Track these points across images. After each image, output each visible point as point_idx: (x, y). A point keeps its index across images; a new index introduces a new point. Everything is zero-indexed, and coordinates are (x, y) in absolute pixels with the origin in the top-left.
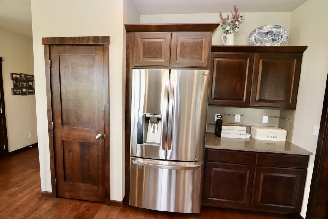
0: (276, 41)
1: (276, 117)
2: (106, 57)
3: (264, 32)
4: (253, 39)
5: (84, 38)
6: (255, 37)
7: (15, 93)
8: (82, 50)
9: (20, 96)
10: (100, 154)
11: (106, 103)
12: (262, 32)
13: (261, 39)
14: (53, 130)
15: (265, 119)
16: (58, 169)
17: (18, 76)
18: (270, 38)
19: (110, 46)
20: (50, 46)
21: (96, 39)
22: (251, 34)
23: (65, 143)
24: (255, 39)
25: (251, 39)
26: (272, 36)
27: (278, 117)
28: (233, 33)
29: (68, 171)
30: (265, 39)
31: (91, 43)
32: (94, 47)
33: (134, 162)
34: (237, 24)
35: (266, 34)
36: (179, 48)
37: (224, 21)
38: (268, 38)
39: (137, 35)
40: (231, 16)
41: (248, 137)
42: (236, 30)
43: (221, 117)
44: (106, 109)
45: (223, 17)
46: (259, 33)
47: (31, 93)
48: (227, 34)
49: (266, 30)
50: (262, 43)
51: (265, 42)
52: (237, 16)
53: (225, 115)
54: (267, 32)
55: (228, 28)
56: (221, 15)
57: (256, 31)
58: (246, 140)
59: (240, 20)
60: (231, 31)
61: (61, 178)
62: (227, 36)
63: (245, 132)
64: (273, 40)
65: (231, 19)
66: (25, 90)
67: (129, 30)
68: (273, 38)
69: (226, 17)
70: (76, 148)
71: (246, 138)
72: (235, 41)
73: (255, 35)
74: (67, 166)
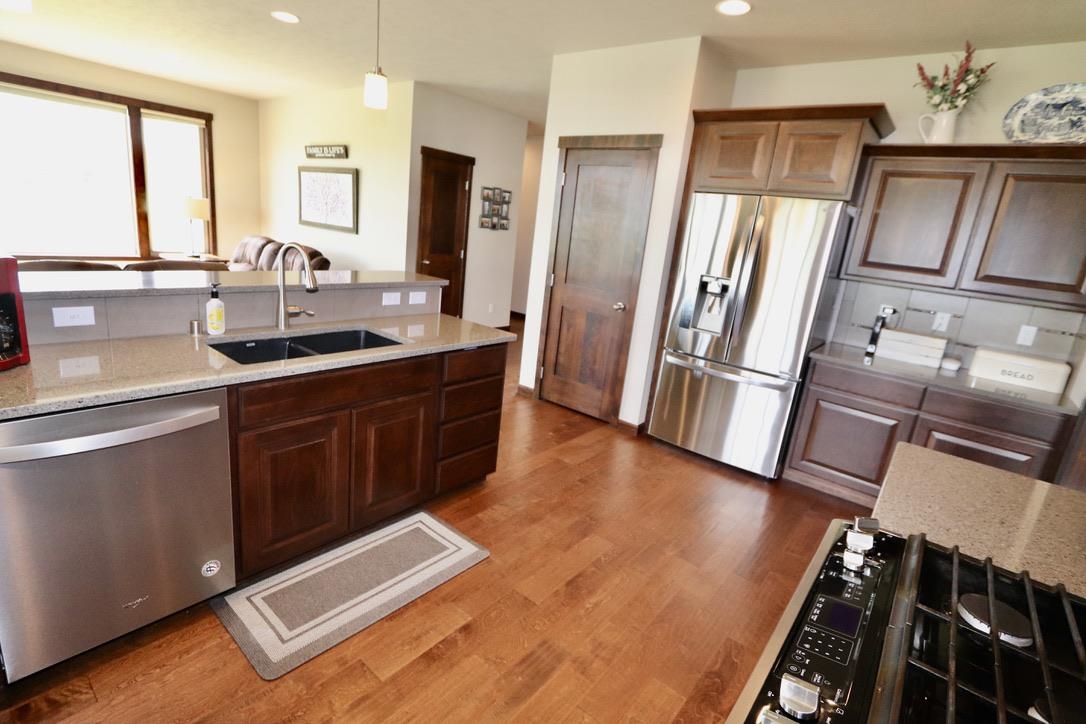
0: (1080, 128)
1: (1064, 333)
3: (1054, 102)
4: (1016, 122)
5: (620, 138)
6: (1025, 114)
7: (482, 225)
8: (615, 156)
9: (488, 230)
10: (616, 337)
11: (639, 249)
12: (1049, 102)
13: (1039, 121)
14: (552, 288)
15: (1027, 335)
16: (548, 352)
17: (490, 192)
18: (1067, 119)
19: (661, 149)
20: (567, 150)
21: (641, 138)
22: (1012, 109)
23: (565, 312)
24: (1023, 122)
25: (1009, 121)
26: (1074, 113)
27: (1071, 335)
28: (950, 109)
29: (561, 359)
30: (1049, 122)
31: (631, 145)
32: (634, 152)
33: (671, 359)
34: (962, 88)
35: (1059, 107)
36: (789, 154)
37: (930, 83)
38: (1062, 118)
39: (714, 130)
40: (954, 67)
41: (951, 366)
42: (960, 102)
43: (895, 312)
44: (638, 261)
45: (929, 73)
46: (1038, 106)
47: (503, 227)
48: (935, 113)
49: (1061, 97)
50: (1038, 133)
51: (1049, 129)
52: (965, 71)
53: (908, 309)
54: (1062, 102)
55: (937, 99)
56: (921, 69)
57: (1035, 98)
58: (944, 373)
59: (971, 79)
60: (945, 106)
61: (551, 368)
62: (935, 118)
63: (940, 354)
64: (1073, 124)
65: (953, 76)
66: (496, 220)
67: (700, 118)
68: (1075, 119)
69: (940, 73)
70: (581, 323)
71: (940, 368)
72: (957, 130)
73: (1027, 109)
74: (562, 349)
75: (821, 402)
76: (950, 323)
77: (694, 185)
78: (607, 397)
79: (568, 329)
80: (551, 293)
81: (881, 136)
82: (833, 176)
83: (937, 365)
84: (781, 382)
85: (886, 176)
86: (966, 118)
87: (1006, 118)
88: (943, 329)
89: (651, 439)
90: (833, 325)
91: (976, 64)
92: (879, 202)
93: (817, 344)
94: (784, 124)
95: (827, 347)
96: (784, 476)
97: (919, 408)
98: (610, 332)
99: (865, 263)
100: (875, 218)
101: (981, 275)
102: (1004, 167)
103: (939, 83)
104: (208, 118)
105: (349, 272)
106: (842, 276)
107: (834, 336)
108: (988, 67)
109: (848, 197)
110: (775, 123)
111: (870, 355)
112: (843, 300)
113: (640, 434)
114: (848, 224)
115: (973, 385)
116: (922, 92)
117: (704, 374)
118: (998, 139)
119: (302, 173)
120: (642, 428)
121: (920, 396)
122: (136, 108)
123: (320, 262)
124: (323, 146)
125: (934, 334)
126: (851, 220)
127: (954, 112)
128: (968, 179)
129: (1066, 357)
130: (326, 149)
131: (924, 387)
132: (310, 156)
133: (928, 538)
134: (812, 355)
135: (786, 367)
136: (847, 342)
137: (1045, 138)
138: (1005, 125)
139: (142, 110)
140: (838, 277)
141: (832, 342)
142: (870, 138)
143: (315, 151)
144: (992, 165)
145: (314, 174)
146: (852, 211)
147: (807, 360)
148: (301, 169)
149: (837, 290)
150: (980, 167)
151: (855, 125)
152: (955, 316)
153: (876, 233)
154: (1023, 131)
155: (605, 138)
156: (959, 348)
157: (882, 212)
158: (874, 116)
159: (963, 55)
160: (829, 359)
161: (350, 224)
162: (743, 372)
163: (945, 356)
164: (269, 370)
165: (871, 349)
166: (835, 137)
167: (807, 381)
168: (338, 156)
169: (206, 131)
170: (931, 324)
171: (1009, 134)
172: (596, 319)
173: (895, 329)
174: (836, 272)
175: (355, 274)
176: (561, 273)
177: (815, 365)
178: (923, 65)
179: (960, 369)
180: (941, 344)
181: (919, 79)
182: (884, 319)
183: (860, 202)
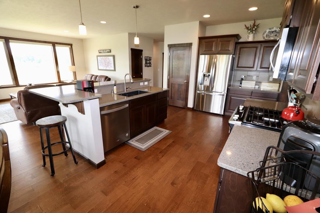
2: (190, 51)
4: (265, 35)
5: (183, 44)
7: (146, 66)
10: (185, 89)
11: (189, 69)
12: (271, 31)
13: (269, 35)
17: (147, 58)
18: (274, 35)
19: (192, 46)
20: (170, 47)
21: (187, 44)
24: (266, 35)
25: (264, 35)
30: (271, 35)
31: (185, 46)
33: (198, 92)
34: (254, 29)
35: (273, 32)
36: (220, 45)
37: (247, 28)
38: (274, 34)
39: (203, 41)
40: (252, 25)
41: (257, 87)
42: (254, 32)
43: (245, 77)
44: (189, 71)
45: (247, 26)
46: (269, 32)
47: (150, 66)
48: (249, 34)
49: (273, 30)
50: (269, 37)
51: (271, 37)
52: (254, 25)
53: (247, 76)
54: (273, 31)
55: (249, 31)
56: (245, 25)
57: (268, 31)
58: (255, 88)
59: (256, 27)
60: (251, 33)
61: (170, 98)
62: (249, 35)
63: (255, 84)
64: (276, 35)
65: (252, 26)
66: (148, 65)
67: (200, 39)
68: (276, 34)
69: (249, 26)
70: (177, 86)
71: (255, 87)
72: (254, 37)
73: (266, 33)
74: (173, 93)
75: (232, 97)
76: (256, 78)
77: (200, 53)
78: (184, 103)
79: (174, 88)
80: (169, 80)
81: (239, 40)
82: (230, 49)
83: (254, 87)
84: (222, 94)
85: (240, 48)
86: (256, 35)
87: (263, 34)
88: (255, 79)
89: (196, 110)
90: (232, 82)
91: (256, 24)
92: (239, 54)
93: (229, 85)
94: (219, 39)
95: (231, 86)
96: (225, 114)
97: (251, 95)
98: (183, 88)
99: (238, 67)
100: (239, 57)
101: (261, 67)
102: (264, 45)
103: (249, 28)
104: (71, 45)
105: (114, 81)
106: (233, 70)
107: (233, 83)
108: (259, 24)
109: (233, 54)
110: (216, 39)
111: (241, 86)
112: (234, 75)
113: (192, 110)
114: (233, 59)
115: (262, 90)
116: (246, 30)
117: (205, 94)
118: (262, 39)
119: (98, 57)
120: (193, 108)
121: (251, 93)
122: (54, 44)
123: (108, 79)
124: (103, 50)
125: (253, 81)
126: (234, 58)
127: (253, 34)
128: (257, 48)
129: (279, 82)
130: (104, 51)
131: (251, 91)
132: (100, 53)
133: (251, 106)
134: (229, 87)
135: (223, 90)
136: (236, 84)
137: (271, 38)
138: (263, 36)
139: (56, 45)
140: (232, 70)
141: (232, 85)
142: (236, 40)
143: (101, 51)
144: (261, 44)
145: (101, 57)
146: (234, 56)
147: (228, 89)
148: (97, 56)
149: (232, 73)
150: (259, 45)
151: (233, 38)
152: (257, 76)
153: (240, 60)
154: (266, 37)
155: (179, 44)
156: (258, 83)
157: (240, 56)
158: (237, 36)
159: (253, 22)
160: (232, 88)
161: (113, 69)
162: (214, 93)
163: (256, 85)
164: (131, 98)
165: (240, 85)
166: (230, 41)
167: (228, 93)
168: (108, 52)
169: (71, 48)
170: (252, 78)
171: (264, 38)
172: (180, 85)
173: (245, 80)
174: (232, 69)
175: (115, 81)
176: (171, 76)
177: (229, 90)
178: (246, 24)
179: (259, 87)
180: (255, 82)
181: (245, 27)
182: (243, 78)
183: (236, 54)
